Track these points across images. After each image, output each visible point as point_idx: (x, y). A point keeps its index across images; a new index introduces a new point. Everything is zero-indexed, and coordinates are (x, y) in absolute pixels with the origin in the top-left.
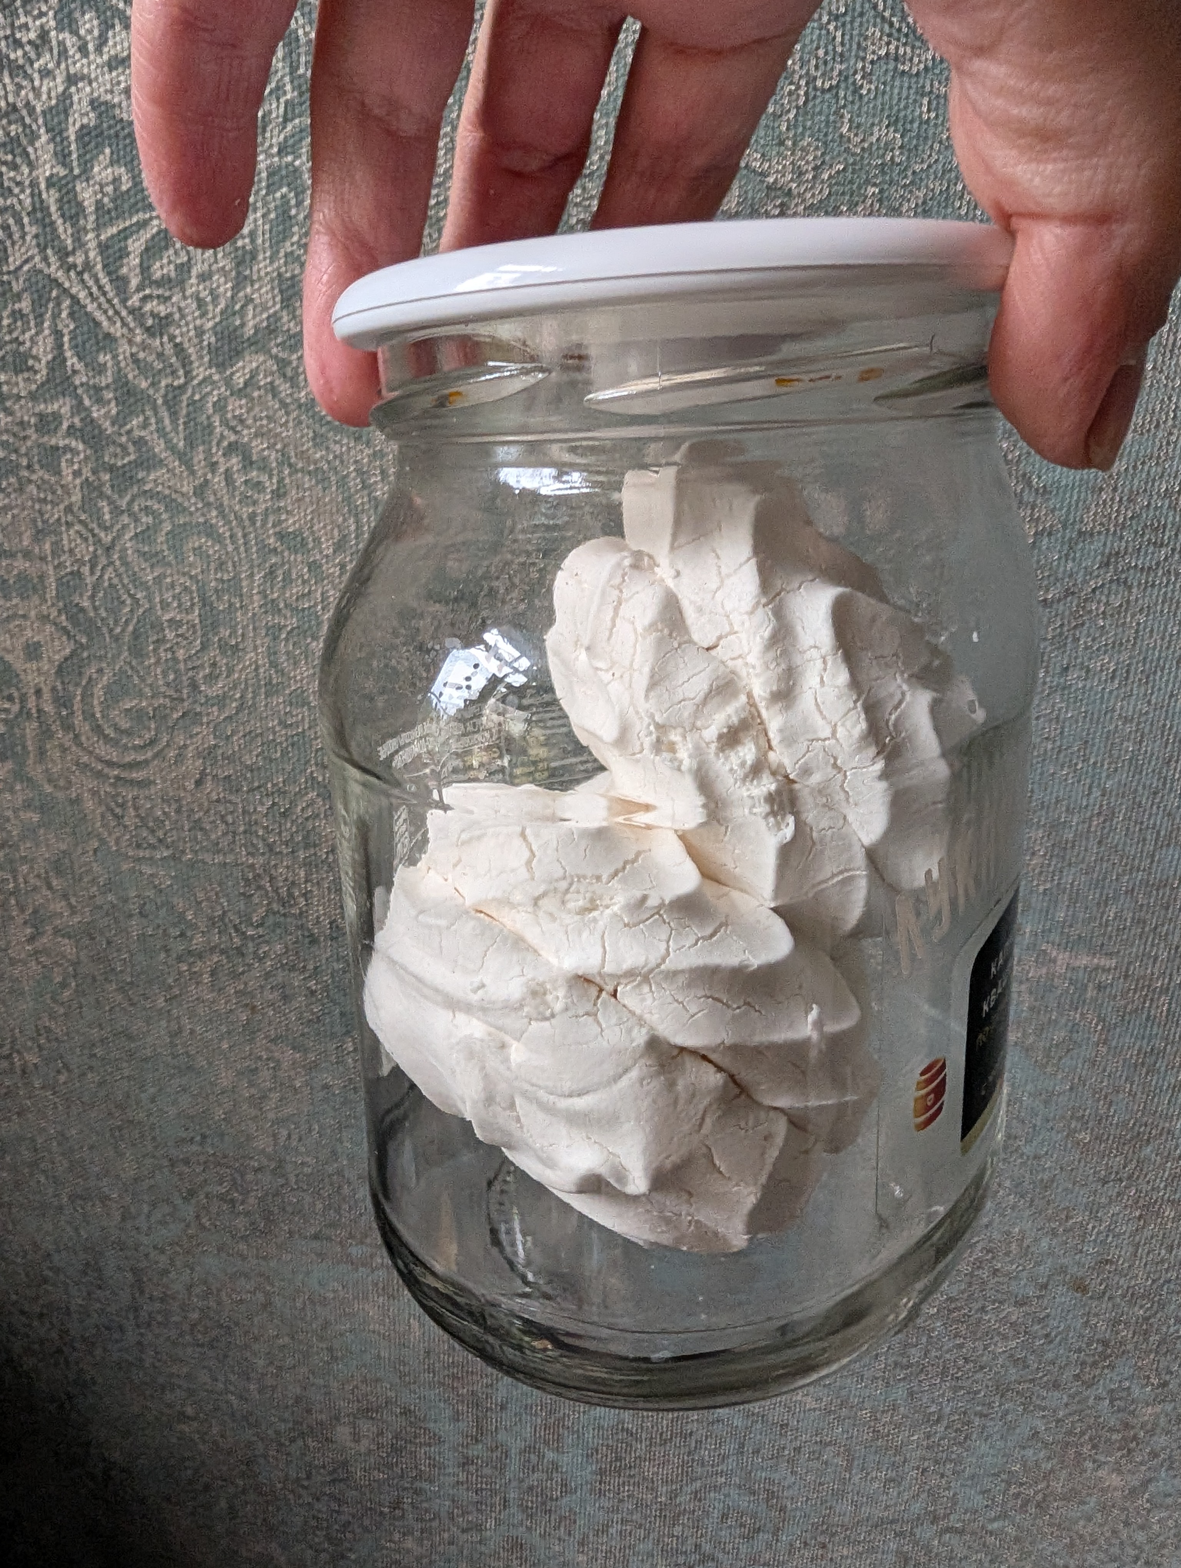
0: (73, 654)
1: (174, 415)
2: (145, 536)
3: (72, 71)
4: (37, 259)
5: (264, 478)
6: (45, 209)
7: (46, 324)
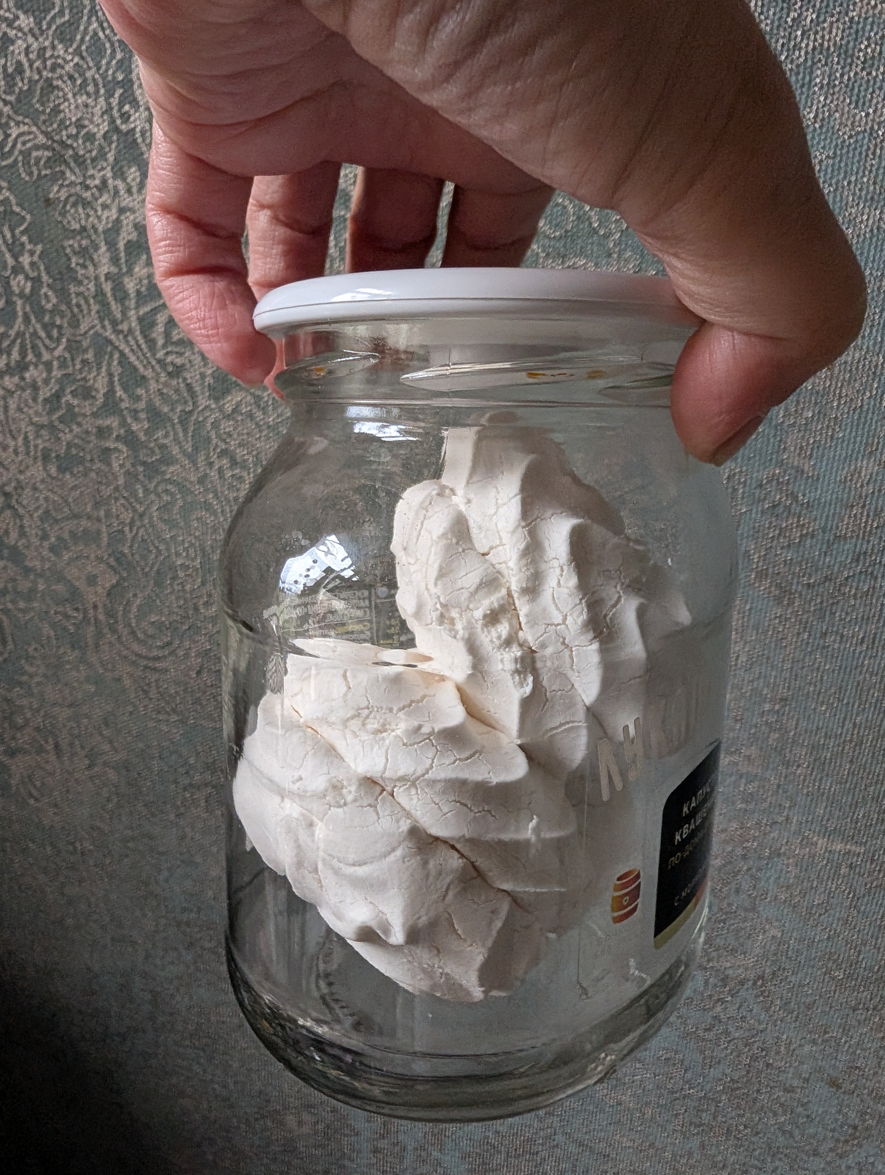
0: (118, 584)
1: (185, 431)
2: (165, 508)
3: (123, 204)
4: (98, 327)
5: (245, 474)
6: (104, 295)
7: (104, 369)
